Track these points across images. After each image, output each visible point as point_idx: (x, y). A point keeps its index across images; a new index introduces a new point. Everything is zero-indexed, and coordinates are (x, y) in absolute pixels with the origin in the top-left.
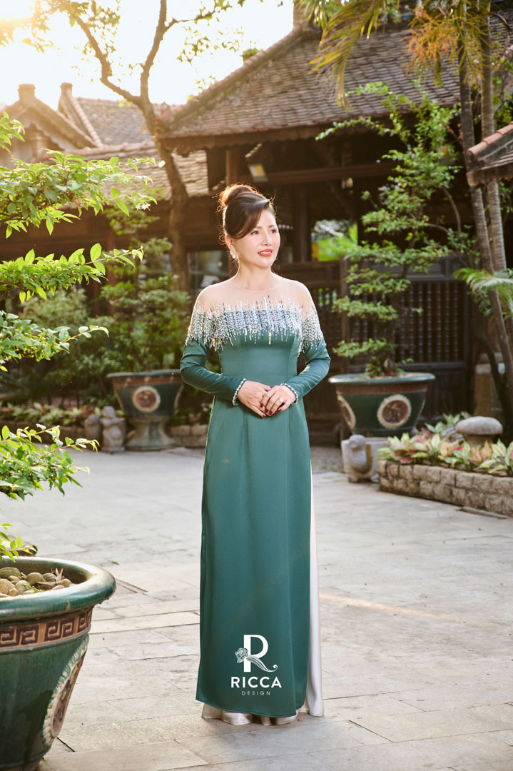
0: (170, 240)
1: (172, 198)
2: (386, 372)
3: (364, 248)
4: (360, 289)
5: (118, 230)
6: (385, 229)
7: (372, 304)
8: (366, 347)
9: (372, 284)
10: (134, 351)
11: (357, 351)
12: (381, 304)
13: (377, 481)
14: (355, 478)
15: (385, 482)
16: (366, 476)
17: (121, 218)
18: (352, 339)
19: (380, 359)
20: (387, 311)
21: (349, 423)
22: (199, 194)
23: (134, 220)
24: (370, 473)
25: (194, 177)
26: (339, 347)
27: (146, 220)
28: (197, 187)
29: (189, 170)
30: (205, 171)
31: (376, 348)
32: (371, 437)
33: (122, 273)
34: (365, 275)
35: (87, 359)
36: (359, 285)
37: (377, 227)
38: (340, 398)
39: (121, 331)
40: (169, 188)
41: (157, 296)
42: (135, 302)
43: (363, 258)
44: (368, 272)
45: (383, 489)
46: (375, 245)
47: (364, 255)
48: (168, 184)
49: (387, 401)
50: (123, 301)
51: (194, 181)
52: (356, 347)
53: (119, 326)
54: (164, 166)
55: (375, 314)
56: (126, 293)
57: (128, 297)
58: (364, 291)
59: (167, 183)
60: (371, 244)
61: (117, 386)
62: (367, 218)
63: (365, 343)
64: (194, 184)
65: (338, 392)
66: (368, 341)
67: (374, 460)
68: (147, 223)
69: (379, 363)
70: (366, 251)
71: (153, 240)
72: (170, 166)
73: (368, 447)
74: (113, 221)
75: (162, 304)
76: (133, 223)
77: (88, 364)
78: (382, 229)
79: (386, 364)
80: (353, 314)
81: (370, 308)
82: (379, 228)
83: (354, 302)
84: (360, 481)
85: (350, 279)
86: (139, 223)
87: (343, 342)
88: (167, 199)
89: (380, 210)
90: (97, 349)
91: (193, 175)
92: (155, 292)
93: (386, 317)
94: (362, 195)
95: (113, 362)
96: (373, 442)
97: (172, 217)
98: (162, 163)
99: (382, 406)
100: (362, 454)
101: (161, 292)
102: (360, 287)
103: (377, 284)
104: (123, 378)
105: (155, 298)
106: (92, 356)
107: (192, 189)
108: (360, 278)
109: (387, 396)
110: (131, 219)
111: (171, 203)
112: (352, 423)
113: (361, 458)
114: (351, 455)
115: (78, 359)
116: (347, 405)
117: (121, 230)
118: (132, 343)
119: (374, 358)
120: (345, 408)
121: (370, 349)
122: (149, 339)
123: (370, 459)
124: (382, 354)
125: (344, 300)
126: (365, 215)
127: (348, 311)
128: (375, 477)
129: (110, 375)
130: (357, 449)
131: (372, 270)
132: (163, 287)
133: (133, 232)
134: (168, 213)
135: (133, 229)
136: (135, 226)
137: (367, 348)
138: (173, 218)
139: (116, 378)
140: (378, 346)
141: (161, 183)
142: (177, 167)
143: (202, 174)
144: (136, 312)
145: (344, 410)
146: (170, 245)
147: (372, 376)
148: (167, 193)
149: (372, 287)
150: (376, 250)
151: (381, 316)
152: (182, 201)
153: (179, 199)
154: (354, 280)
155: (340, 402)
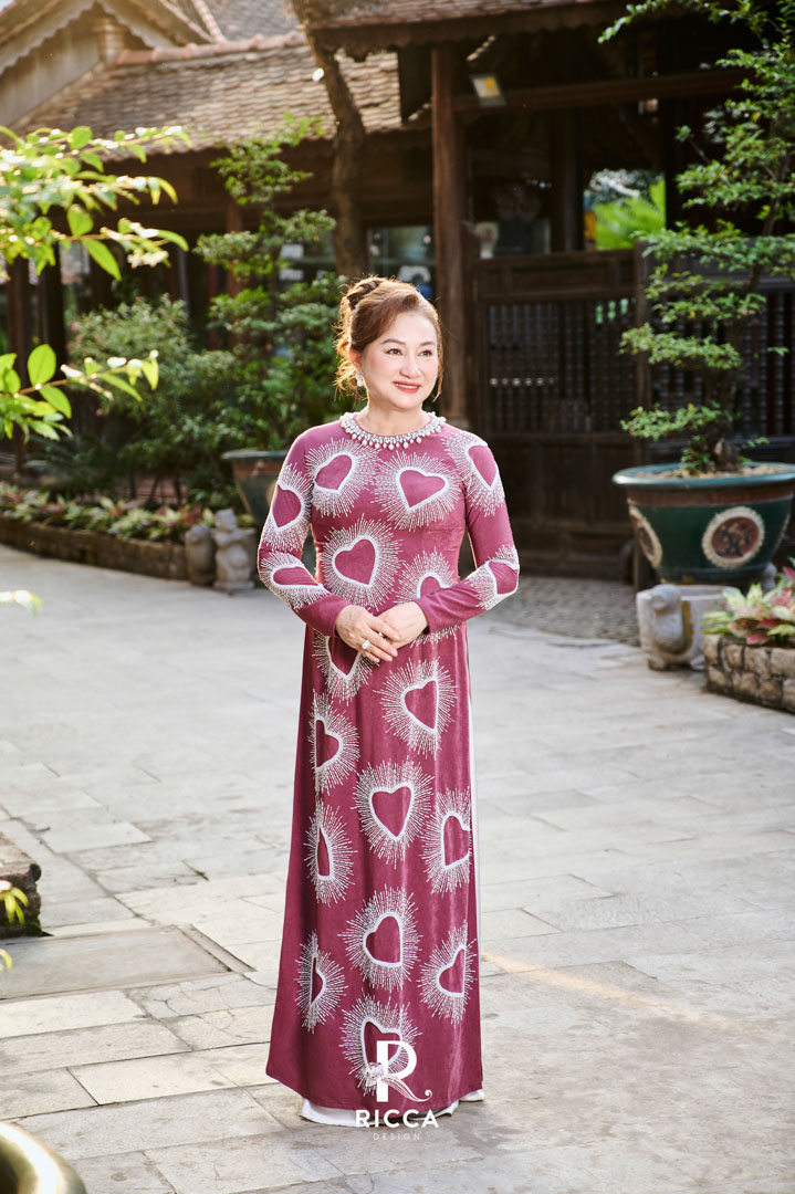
0: (331, 214)
1: (337, 135)
2: (720, 464)
3: (681, 234)
4: (672, 312)
5: (239, 197)
6: (720, 200)
7: (693, 341)
8: (682, 418)
9: (694, 303)
10: (270, 412)
11: (665, 427)
12: (711, 342)
13: (701, 667)
14: (660, 662)
15: (716, 675)
16: (681, 658)
17: (245, 175)
18: (657, 405)
19: (707, 440)
20: (722, 353)
21: (650, 557)
22: (384, 128)
23: (268, 178)
24: (689, 653)
25: (376, 97)
26: (632, 418)
27: (289, 178)
28: (382, 116)
29: (368, 85)
30: (396, 85)
31: (700, 422)
32: (689, 584)
33: (247, 274)
34: (680, 285)
35: (191, 424)
36: (670, 304)
37: (705, 197)
38: (634, 512)
39: (247, 376)
40: (333, 117)
41: (308, 314)
42: (270, 326)
43: (677, 254)
44: (687, 277)
45: (712, 688)
46: (701, 231)
47: (680, 248)
48: (330, 111)
49: (720, 518)
50: (249, 325)
51: (376, 105)
52: (664, 419)
53: (243, 367)
54: (322, 80)
55: (700, 359)
56: (255, 309)
57: (259, 315)
58: (678, 316)
59: (328, 107)
60: (693, 226)
61: (239, 475)
62: (686, 180)
63: (680, 413)
64: (376, 110)
65: (629, 501)
66: (686, 408)
67: (696, 629)
68: (290, 183)
69: (706, 447)
70: (683, 241)
71: (302, 214)
72: (332, 78)
73: (686, 606)
74: (231, 179)
75: (317, 328)
76: (266, 184)
77: (192, 431)
78: (715, 200)
79: (718, 449)
80: (659, 359)
81: (690, 347)
82: (709, 199)
83: (660, 336)
84: (669, 668)
85: (653, 293)
86: (276, 184)
87: (640, 409)
88: (329, 137)
89: (711, 164)
90: (207, 405)
91: (374, 94)
92: (305, 308)
93: (719, 364)
94: (677, 133)
95: (234, 432)
96: (696, 595)
97: (336, 170)
98: (319, 74)
99: (712, 528)
100: (673, 621)
101: (316, 307)
102: (671, 307)
103: (704, 303)
104: (251, 462)
105: (306, 318)
106: (199, 418)
107: (372, 120)
108: (672, 289)
109: (721, 510)
110: (263, 177)
111: (336, 145)
112: (656, 557)
113: (672, 627)
114: (654, 622)
115: (174, 423)
116: (646, 525)
117: (245, 195)
118: (265, 398)
119: (697, 438)
120: (643, 529)
121: (689, 424)
122: (296, 389)
123: (688, 628)
124: (712, 431)
125: (642, 330)
126: (682, 173)
127: (649, 353)
128: (696, 662)
129: (227, 455)
130: (665, 611)
131: (693, 274)
132: (320, 300)
133: (266, 199)
134: (330, 163)
135: (266, 194)
136: (268, 188)
137: (685, 423)
138: (338, 171)
139: (239, 460)
140: (705, 418)
141: (318, 108)
142: (347, 79)
143: (390, 92)
144: (272, 343)
145: (642, 534)
146: (333, 222)
147: (692, 473)
148: (327, 126)
149: (695, 307)
150: (701, 238)
151: (711, 363)
152: (355, 141)
153: (349, 138)
154: (661, 294)
155: (635, 519)
